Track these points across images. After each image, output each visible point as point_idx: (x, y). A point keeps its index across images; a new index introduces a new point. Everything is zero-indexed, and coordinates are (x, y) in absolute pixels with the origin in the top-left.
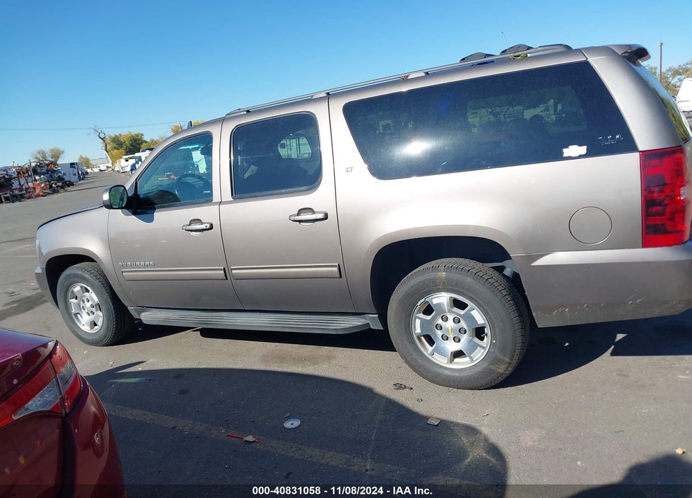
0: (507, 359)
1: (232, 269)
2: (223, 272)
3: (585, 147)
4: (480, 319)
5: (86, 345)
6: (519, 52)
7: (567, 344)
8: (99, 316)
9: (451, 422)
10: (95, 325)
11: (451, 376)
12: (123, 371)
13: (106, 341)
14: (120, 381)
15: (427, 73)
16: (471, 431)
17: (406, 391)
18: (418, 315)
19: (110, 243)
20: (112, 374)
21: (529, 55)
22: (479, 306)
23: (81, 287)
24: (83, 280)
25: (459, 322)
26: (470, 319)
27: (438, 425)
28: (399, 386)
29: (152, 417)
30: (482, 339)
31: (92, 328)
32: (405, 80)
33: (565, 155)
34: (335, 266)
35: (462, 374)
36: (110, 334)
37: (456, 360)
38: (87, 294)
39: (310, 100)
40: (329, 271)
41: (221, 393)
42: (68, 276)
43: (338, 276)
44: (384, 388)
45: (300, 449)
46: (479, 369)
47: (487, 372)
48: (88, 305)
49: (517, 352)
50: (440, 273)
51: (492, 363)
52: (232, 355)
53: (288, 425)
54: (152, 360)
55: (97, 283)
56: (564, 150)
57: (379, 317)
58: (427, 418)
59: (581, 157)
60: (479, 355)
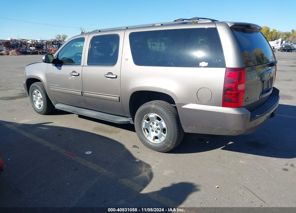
0: (171, 142)
1: (84, 92)
2: (81, 93)
3: (208, 63)
4: (164, 126)
5: (37, 113)
6: (195, 20)
7: (208, 142)
8: (42, 103)
9: (143, 162)
10: (41, 106)
11: (152, 145)
12: (44, 125)
13: (43, 113)
14: (41, 128)
15: (162, 25)
16: (148, 166)
17: (137, 148)
18: (144, 121)
19: (47, 76)
20: (40, 125)
21: (198, 22)
22: (164, 120)
23: (37, 91)
24: (38, 89)
25: (158, 125)
26: (161, 125)
27: (138, 162)
28: (135, 146)
29: (44, 142)
30: (165, 133)
31: (39, 107)
32: (154, 26)
33: (200, 65)
34: (118, 97)
35: (156, 146)
36: (45, 111)
37: (156, 140)
38: (38, 94)
39: (120, 29)
40: (116, 99)
41: (72, 138)
42: (33, 86)
43: (119, 101)
44: (129, 146)
45: (86, 162)
46: (162, 145)
47: (164, 146)
48: (39, 98)
49: (175, 140)
50: (153, 106)
51: (166, 143)
52: (84, 126)
53: (87, 153)
54: (56, 122)
55: (42, 90)
56: (200, 63)
57: (132, 119)
58: (136, 159)
59: (205, 67)
60: (163, 139)
